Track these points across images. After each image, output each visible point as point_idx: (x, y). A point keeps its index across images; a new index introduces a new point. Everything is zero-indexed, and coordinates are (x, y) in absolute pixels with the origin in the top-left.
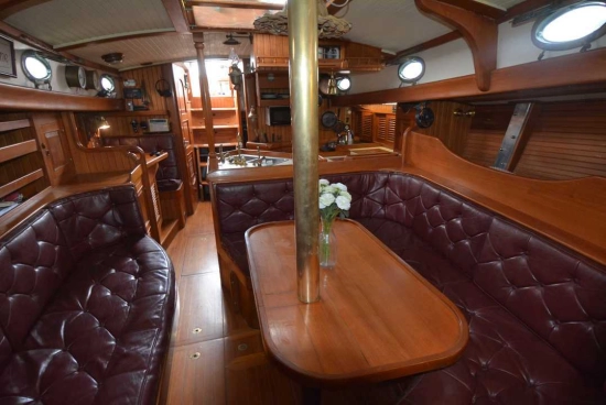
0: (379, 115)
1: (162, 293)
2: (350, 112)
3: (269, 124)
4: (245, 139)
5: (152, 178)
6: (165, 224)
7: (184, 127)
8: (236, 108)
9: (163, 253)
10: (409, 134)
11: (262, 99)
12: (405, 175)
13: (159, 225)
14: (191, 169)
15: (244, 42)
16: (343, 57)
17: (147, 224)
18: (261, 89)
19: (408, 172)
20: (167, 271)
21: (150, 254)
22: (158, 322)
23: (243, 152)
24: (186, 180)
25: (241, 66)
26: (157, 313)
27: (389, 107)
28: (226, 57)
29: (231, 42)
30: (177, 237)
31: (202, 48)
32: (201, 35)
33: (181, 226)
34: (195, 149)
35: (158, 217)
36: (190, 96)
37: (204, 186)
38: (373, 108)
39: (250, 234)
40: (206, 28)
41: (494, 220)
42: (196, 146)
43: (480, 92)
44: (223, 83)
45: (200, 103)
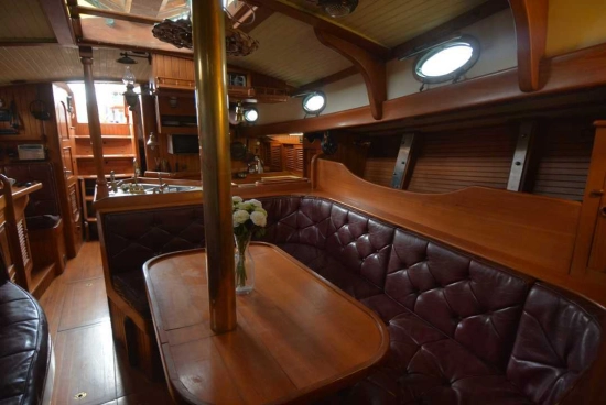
0: (285, 145)
1: (30, 350)
2: (258, 143)
3: (171, 151)
4: (143, 168)
5: (18, 213)
6: (36, 270)
7: (65, 156)
8: (132, 137)
9: (33, 301)
10: (316, 162)
11: (163, 125)
12: (315, 198)
13: (28, 272)
14: (74, 204)
15: (142, 62)
16: (249, 85)
17: (10, 269)
18: (161, 116)
19: (318, 195)
20: (37, 321)
21: (13, 304)
22: (22, 388)
23: (141, 181)
24: (67, 217)
25: (137, 90)
26: (21, 375)
27: (295, 137)
28: (119, 80)
29: (125, 60)
30: (53, 284)
31: (91, 64)
32: (90, 50)
33: (58, 272)
34: (80, 181)
35: (26, 261)
36: (74, 121)
37: (89, 223)
38: (281, 139)
39: (149, 266)
40: (96, 43)
41: (397, 232)
42: (81, 177)
43: (375, 121)
44: (117, 111)
45: (87, 130)
